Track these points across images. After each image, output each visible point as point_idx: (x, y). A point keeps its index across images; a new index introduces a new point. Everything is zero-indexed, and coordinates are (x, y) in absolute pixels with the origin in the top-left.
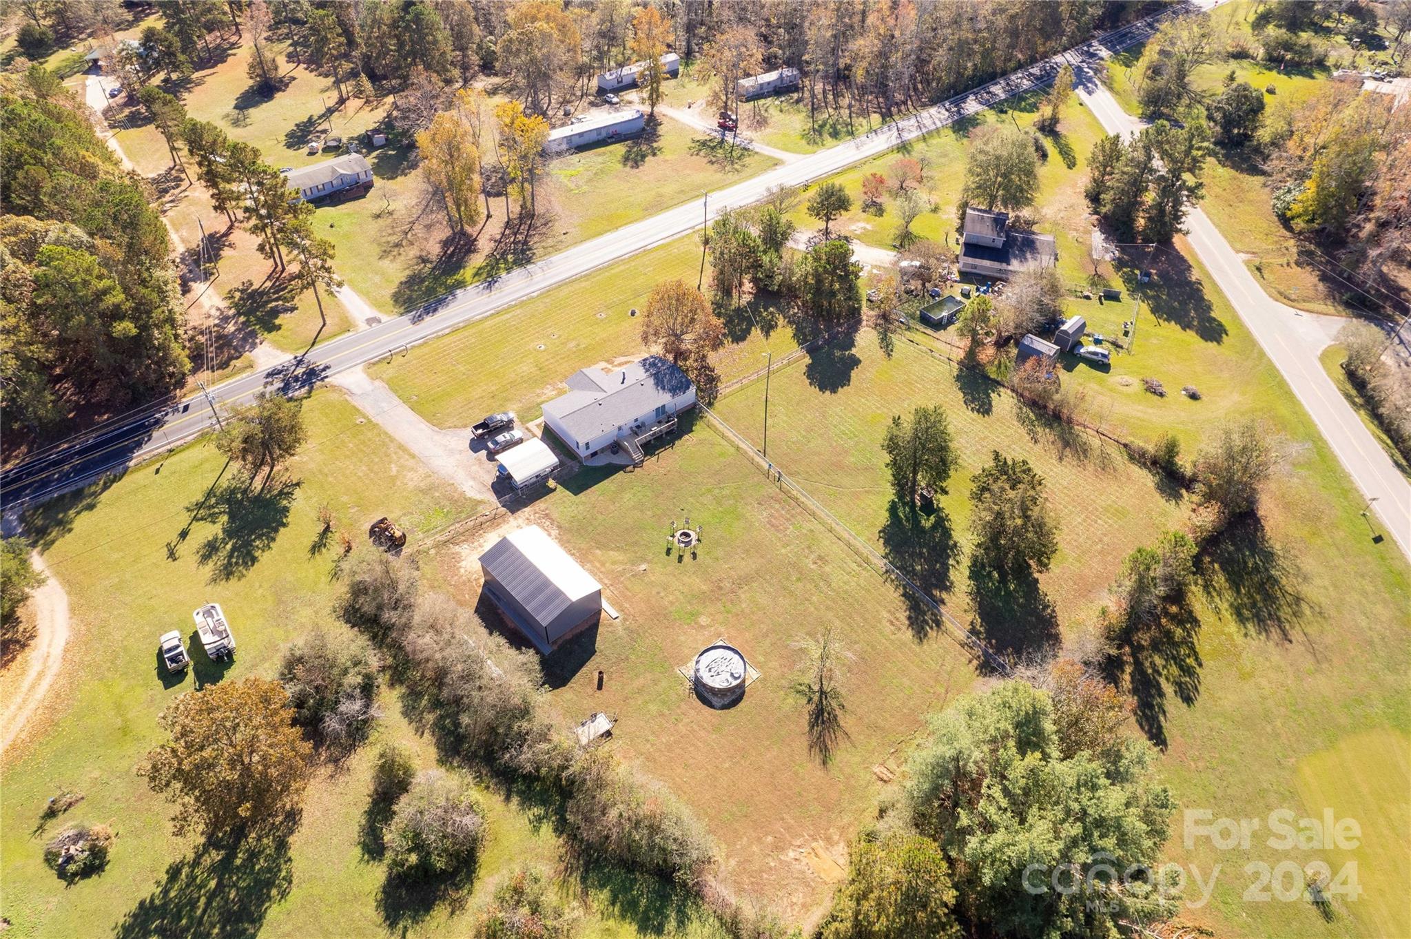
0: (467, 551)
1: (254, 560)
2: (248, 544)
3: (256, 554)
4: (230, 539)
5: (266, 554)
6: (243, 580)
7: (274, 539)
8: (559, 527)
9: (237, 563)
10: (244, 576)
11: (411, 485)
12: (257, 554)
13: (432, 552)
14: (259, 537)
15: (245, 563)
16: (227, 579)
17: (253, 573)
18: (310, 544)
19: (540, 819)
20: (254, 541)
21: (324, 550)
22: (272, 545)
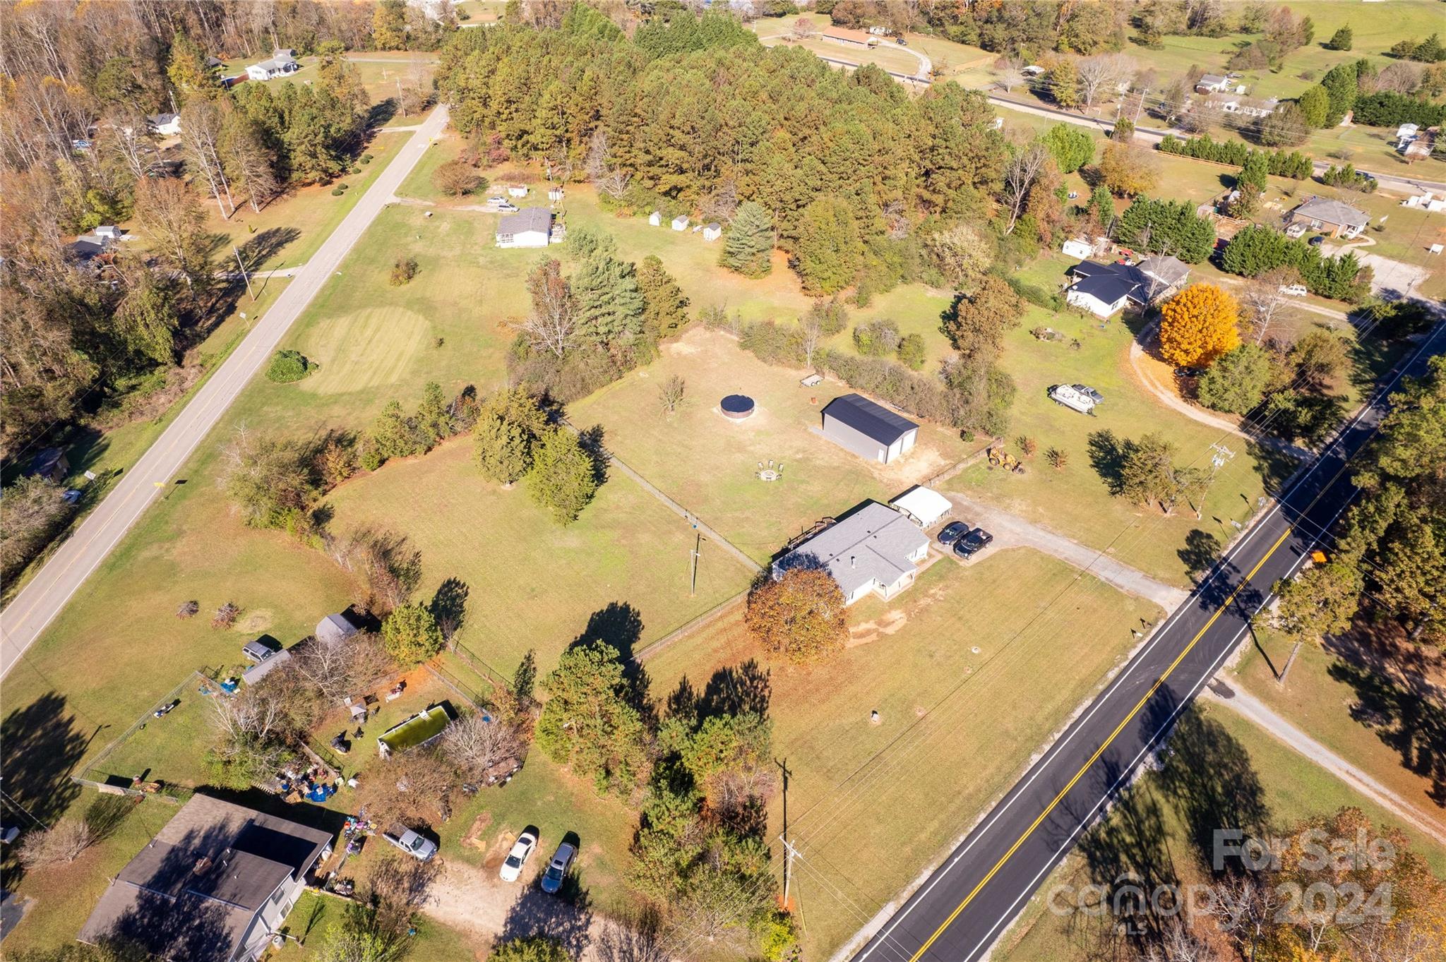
1: (1092, 445)
2: (1107, 453)
3: (1094, 448)
4: (1124, 455)
5: (1087, 449)
6: (1087, 434)
7: (1091, 458)
9: (1102, 442)
10: (1090, 436)
11: (1017, 501)
14: (1103, 458)
15: (1096, 442)
16: (1099, 434)
17: (1084, 438)
20: (1105, 456)
22: (1089, 454)
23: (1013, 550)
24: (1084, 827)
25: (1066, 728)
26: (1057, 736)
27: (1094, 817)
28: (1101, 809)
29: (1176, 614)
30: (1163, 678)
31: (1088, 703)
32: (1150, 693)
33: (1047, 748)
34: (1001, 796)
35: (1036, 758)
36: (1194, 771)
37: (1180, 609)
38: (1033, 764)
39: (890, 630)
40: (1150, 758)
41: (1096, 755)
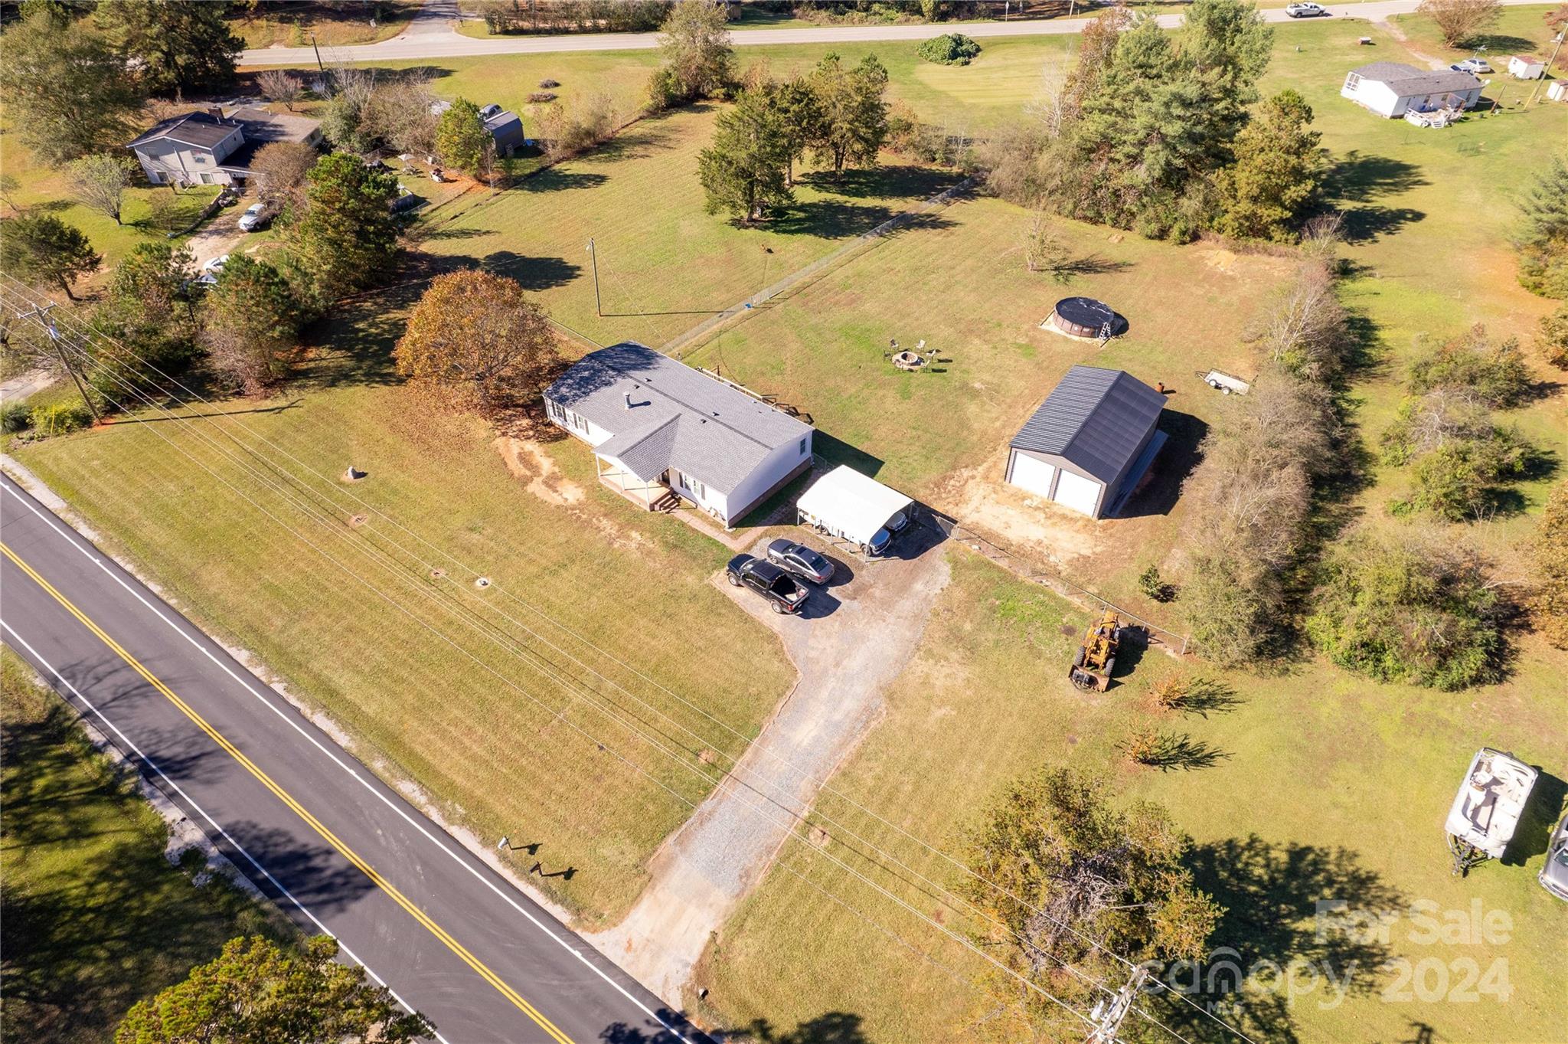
0: (1059, 554)
1: (1297, 854)
2: (1275, 890)
3: (1284, 857)
4: (1288, 935)
5: (1267, 837)
6: (1349, 847)
7: (1230, 845)
8: (954, 468)
9: (1330, 882)
10: (1342, 852)
11: (963, 673)
12: (1281, 857)
13: (1093, 589)
14: (1243, 876)
15: (1317, 865)
16: (1371, 878)
17: (1324, 838)
18: (1196, 772)
19: (1350, 402)
20: (1259, 882)
21: (1192, 743)
22: (1244, 841)
23: (778, 653)
24: (87, 714)
25: (293, 701)
26: (279, 688)
27: (103, 729)
28: (112, 741)
29: (591, 951)
30: (386, 886)
31: (343, 739)
32: (349, 855)
33: (258, 672)
34: (184, 611)
35: (242, 656)
36: (140, 921)
37: (608, 966)
38: (233, 652)
39: (536, 488)
40: (193, 835)
41: (225, 744)
